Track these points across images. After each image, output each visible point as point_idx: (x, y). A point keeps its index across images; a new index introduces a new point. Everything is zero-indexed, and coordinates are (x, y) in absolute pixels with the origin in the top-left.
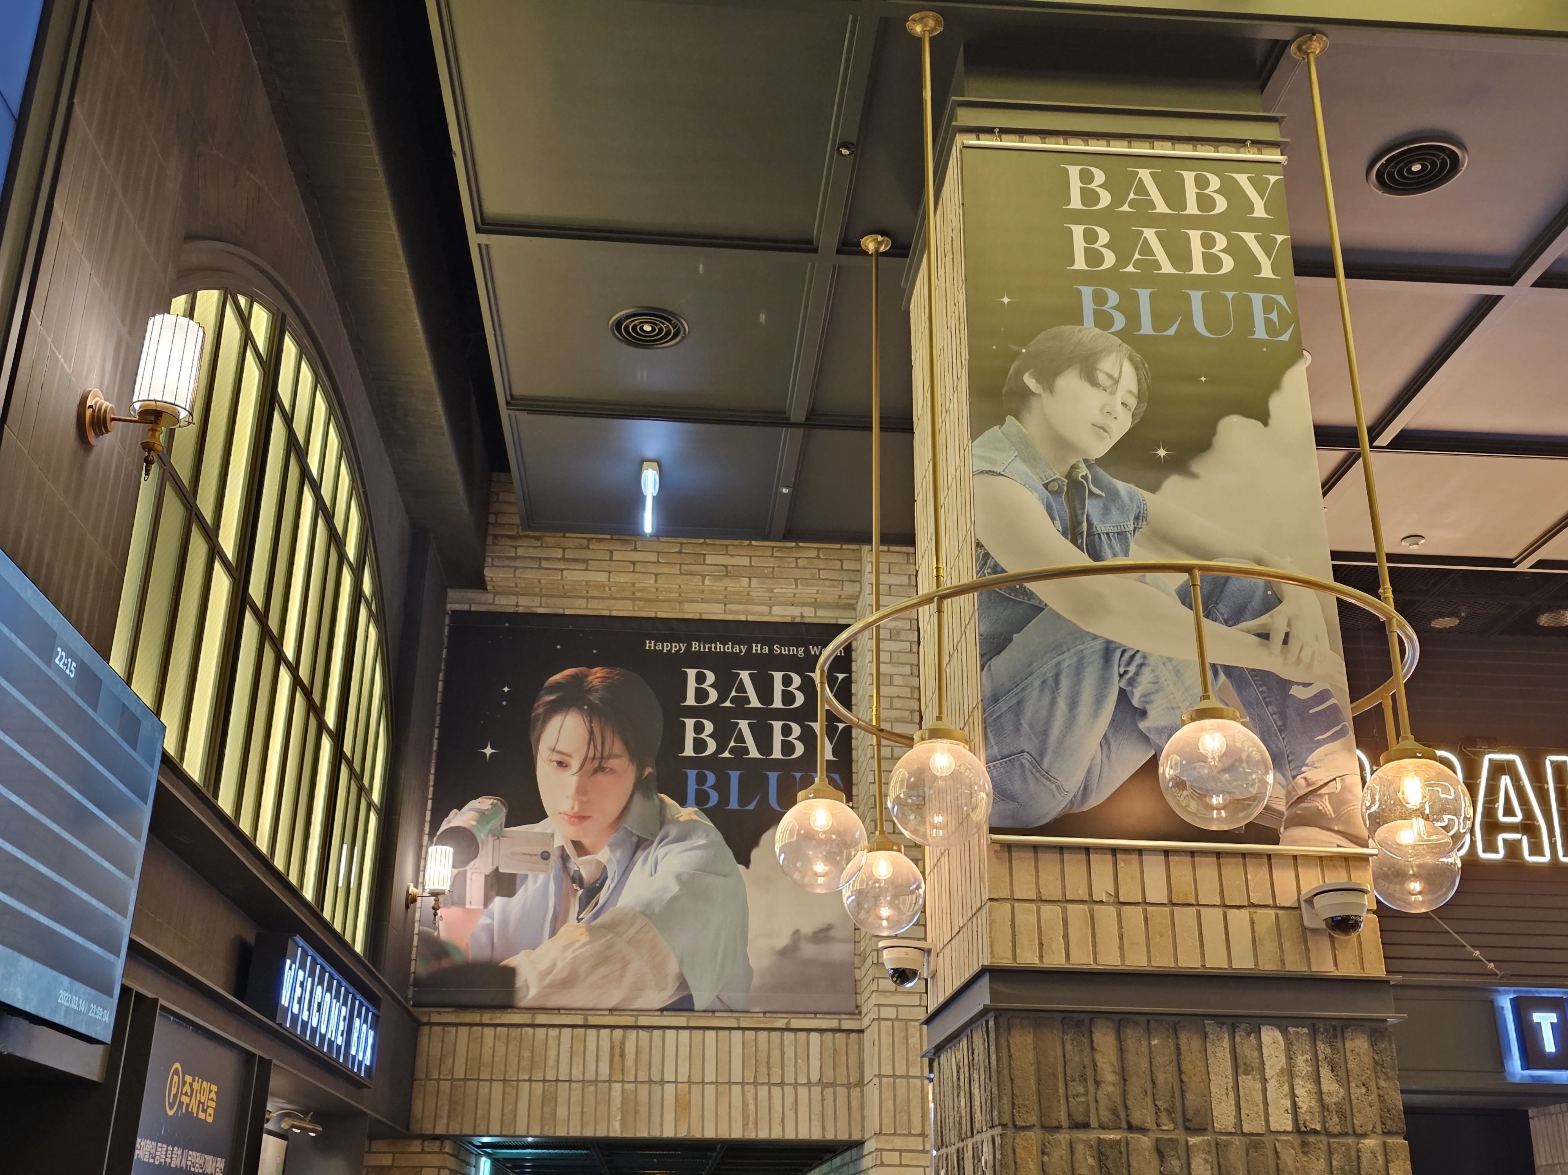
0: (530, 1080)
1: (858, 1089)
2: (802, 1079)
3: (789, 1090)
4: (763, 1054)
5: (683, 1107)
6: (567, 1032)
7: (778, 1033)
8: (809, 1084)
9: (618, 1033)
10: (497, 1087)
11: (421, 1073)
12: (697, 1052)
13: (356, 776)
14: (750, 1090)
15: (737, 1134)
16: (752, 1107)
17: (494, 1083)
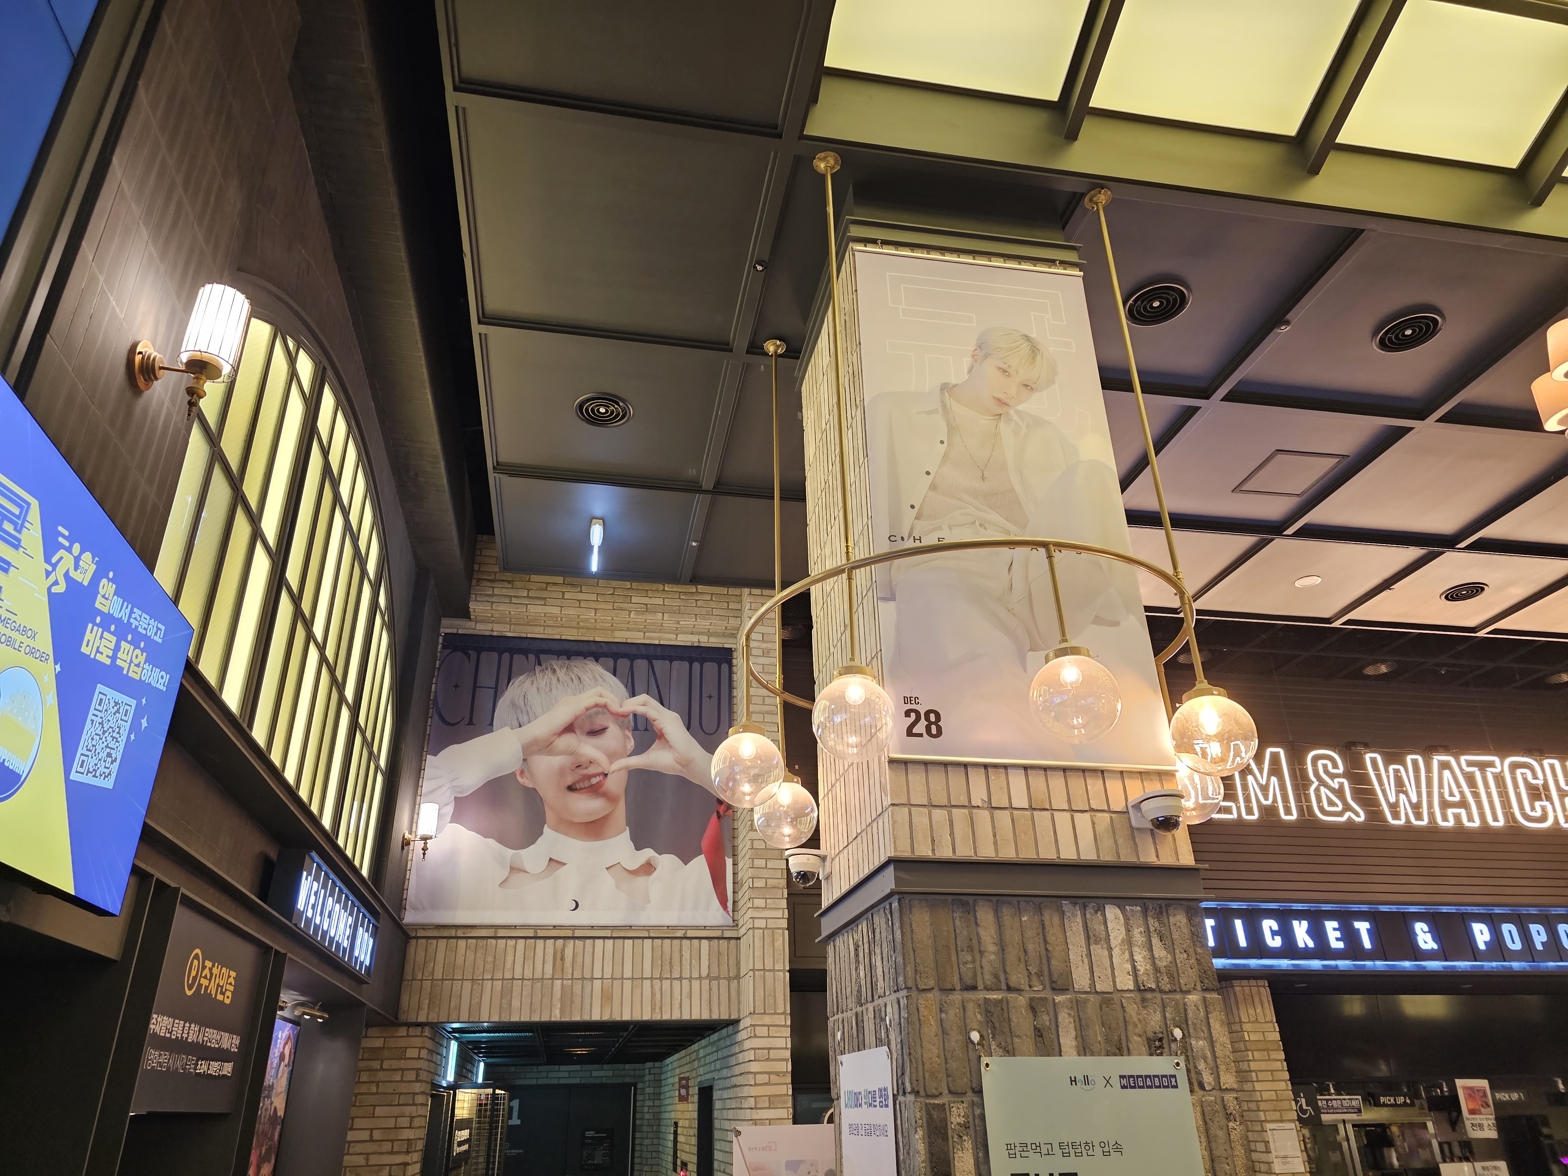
0: (492, 979)
1: (736, 981)
2: (695, 975)
3: (685, 983)
4: (667, 957)
5: (607, 997)
6: (521, 942)
7: (678, 941)
8: (700, 978)
9: (560, 942)
10: (467, 985)
11: (408, 975)
12: (618, 956)
13: (368, 744)
14: (657, 984)
15: (646, 1017)
16: (658, 996)
17: (465, 983)
